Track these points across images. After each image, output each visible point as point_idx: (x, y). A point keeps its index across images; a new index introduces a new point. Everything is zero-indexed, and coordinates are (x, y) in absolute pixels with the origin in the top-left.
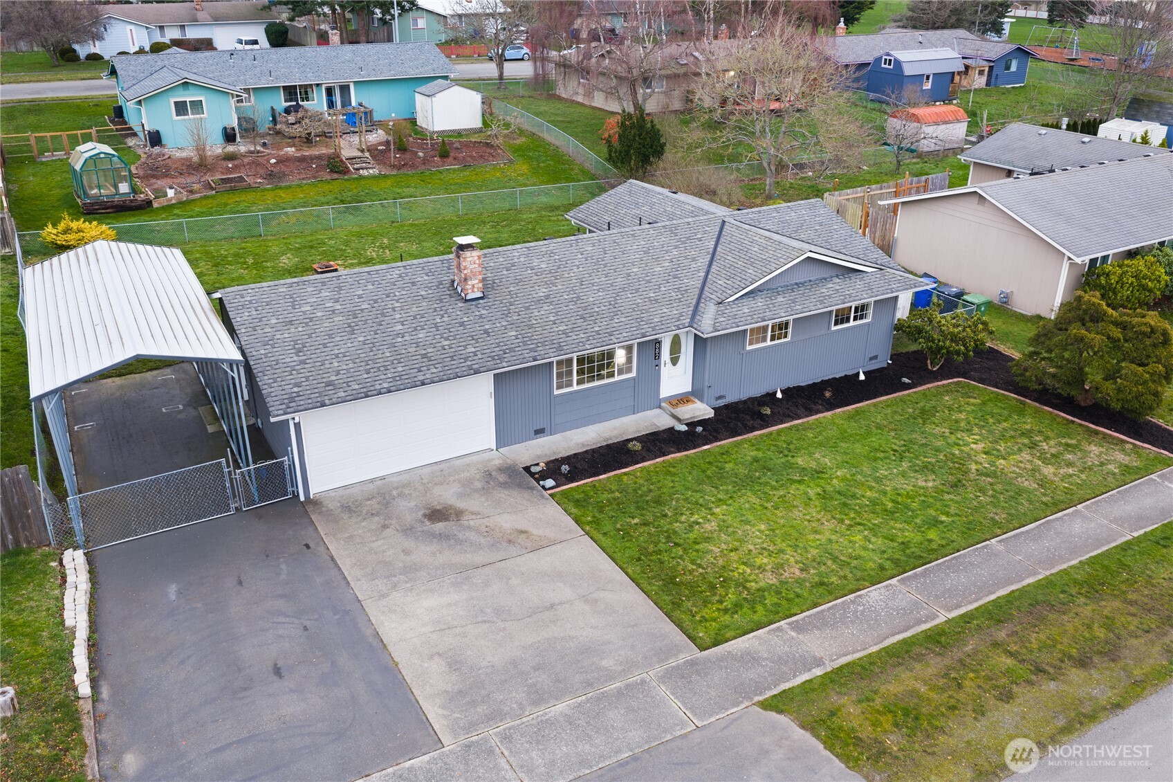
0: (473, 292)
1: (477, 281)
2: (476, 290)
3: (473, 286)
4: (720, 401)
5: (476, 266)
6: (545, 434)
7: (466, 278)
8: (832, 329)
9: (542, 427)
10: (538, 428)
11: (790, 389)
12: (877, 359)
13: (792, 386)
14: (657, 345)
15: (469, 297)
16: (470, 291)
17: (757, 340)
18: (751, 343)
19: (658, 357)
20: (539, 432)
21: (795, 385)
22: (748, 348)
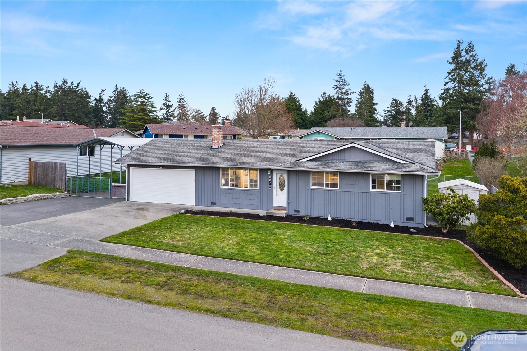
2: (216, 145)
3: (215, 143)
4: (296, 213)
6: (216, 206)
7: (212, 140)
8: (370, 190)
9: (215, 202)
10: (213, 202)
11: (343, 219)
12: (413, 220)
13: (345, 219)
14: (270, 177)
15: (213, 147)
16: (214, 145)
17: (318, 185)
18: (314, 185)
19: (270, 183)
20: (213, 204)
21: (348, 219)
22: (312, 187)
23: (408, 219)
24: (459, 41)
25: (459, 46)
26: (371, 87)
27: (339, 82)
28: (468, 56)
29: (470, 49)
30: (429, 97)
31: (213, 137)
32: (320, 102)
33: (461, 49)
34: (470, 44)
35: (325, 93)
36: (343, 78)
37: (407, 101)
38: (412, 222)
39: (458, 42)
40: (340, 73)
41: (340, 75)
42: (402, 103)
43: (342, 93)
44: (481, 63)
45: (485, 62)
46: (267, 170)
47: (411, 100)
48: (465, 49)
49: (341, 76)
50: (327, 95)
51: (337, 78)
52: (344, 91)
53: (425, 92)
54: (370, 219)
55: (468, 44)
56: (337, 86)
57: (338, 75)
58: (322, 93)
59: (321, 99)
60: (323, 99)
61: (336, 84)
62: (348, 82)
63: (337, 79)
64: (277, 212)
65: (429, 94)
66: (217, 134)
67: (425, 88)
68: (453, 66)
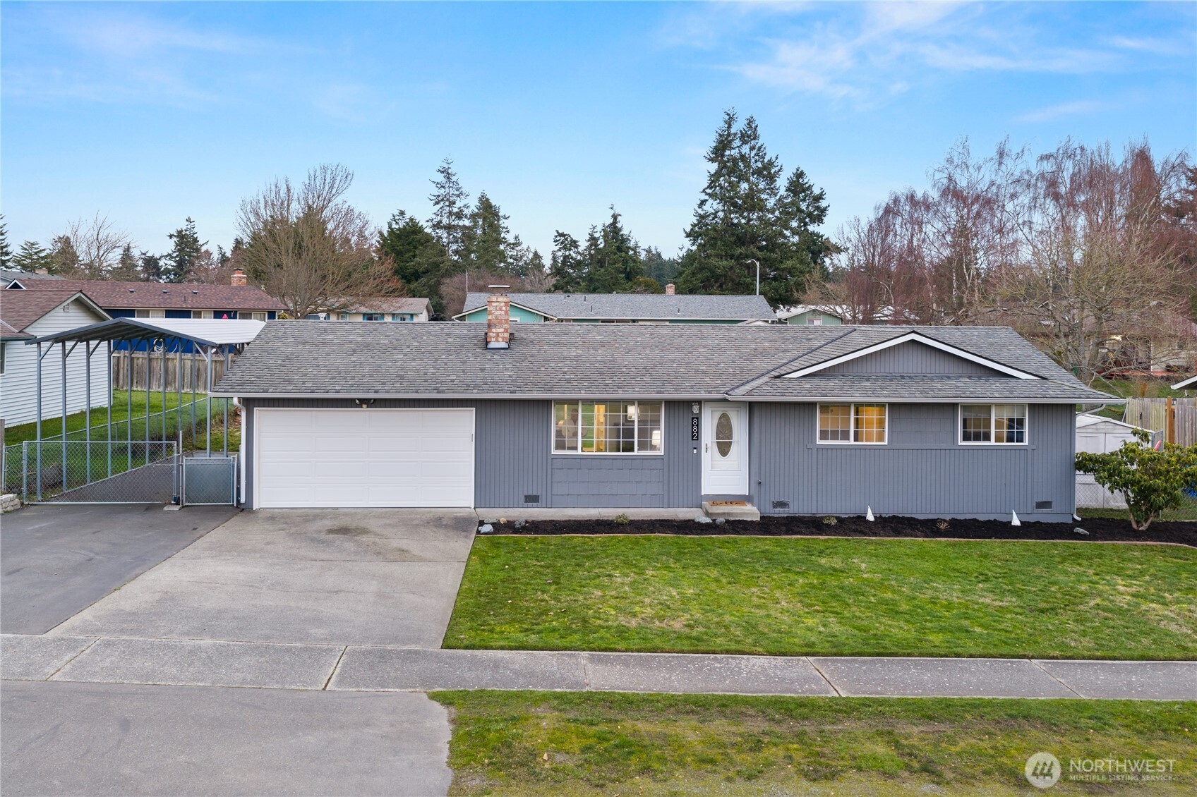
0: (497, 341)
1: (502, 330)
2: (500, 339)
3: (498, 334)
4: (778, 510)
5: (503, 313)
6: (539, 504)
7: (489, 326)
8: (960, 444)
9: (535, 494)
10: (530, 493)
11: (894, 517)
12: (1051, 508)
13: (900, 516)
14: (695, 420)
15: (490, 346)
16: (493, 339)
17: (835, 436)
18: (824, 435)
19: (696, 436)
20: (532, 499)
21: (906, 516)
22: (819, 442)
23: (1041, 505)
24: (728, 115)
25: (729, 124)
26: (493, 204)
27: (443, 187)
28: (745, 149)
29: (750, 135)
30: (620, 230)
31: (490, 317)
32: (391, 231)
33: (733, 131)
34: (750, 122)
35: (402, 213)
36: (454, 179)
37: (588, 237)
38: (1049, 510)
39: (727, 117)
40: (447, 166)
41: (446, 172)
42: (575, 242)
43: (450, 213)
44: (771, 163)
45: (778, 163)
46: (688, 404)
47: (596, 235)
48: (741, 131)
49: (448, 173)
50: (408, 216)
51: (441, 178)
52: (455, 210)
53: (611, 220)
54: (957, 511)
55: (746, 122)
56: (439, 196)
57: (442, 172)
58: (397, 213)
59: (394, 226)
60: (397, 227)
61: (436, 191)
62: (464, 190)
63: (439, 181)
64: (735, 511)
65: (619, 225)
66: (504, 308)
67: (612, 212)
68: (714, 167)
